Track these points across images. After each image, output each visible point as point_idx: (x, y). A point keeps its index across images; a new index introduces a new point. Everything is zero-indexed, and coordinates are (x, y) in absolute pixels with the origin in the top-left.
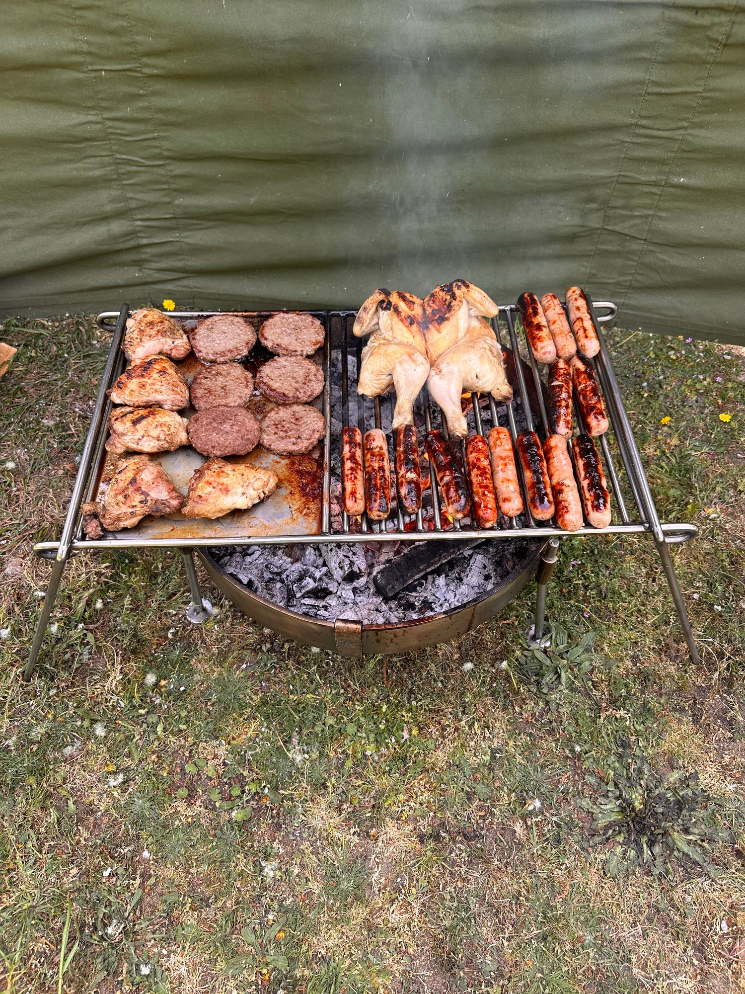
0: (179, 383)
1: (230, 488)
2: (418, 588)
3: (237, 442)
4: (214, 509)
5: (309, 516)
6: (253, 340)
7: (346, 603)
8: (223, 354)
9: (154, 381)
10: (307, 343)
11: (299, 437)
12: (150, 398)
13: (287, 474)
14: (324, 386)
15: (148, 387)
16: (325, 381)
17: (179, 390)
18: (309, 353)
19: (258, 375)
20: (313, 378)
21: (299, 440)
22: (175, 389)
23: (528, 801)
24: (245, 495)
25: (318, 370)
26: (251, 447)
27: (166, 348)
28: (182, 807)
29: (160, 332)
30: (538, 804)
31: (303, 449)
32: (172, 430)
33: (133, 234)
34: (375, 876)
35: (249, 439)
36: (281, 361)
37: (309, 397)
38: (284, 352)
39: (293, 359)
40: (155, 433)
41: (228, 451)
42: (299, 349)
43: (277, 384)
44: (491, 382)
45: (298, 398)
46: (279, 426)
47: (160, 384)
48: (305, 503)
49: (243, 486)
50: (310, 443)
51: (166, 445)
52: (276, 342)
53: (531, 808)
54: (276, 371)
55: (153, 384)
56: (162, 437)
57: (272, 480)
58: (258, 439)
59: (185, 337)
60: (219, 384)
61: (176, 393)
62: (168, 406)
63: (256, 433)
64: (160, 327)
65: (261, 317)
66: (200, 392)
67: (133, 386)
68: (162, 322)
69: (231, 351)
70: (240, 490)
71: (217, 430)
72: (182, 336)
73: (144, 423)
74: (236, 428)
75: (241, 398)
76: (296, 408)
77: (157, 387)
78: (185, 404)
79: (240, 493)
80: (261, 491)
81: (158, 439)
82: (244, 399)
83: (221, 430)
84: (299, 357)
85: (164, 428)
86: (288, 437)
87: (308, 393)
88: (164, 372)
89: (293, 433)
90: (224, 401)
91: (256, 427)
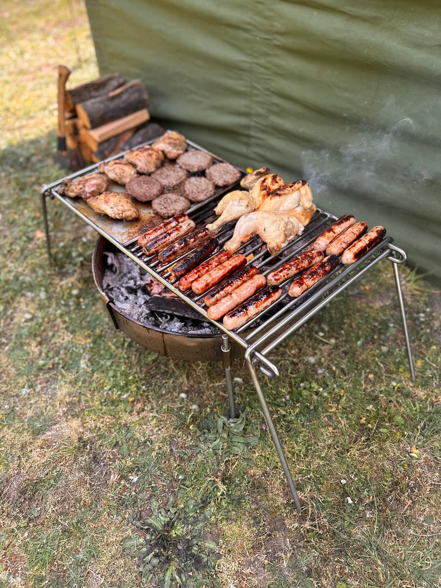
0: (153, 163)
1: (109, 202)
2: (164, 318)
3: (140, 193)
4: (96, 206)
6: (204, 168)
7: (136, 303)
8: (186, 165)
10: (223, 179)
11: (166, 208)
12: (135, 161)
13: (146, 219)
14: (206, 199)
15: (138, 157)
16: (209, 198)
18: (218, 184)
19: (187, 179)
20: (205, 193)
21: (164, 209)
22: (148, 164)
23: (133, 474)
25: (211, 191)
26: (144, 199)
27: (167, 150)
28: (34, 344)
29: (170, 144)
30: (135, 479)
32: (125, 174)
34: (49, 433)
36: (203, 179)
37: (193, 198)
38: (209, 177)
39: (208, 181)
40: (117, 171)
41: (134, 195)
42: (216, 180)
43: (188, 187)
44: (271, 238)
45: (188, 195)
46: (165, 200)
47: (144, 158)
49: (114, 205)
50: (167, 213)
51: (118, 179)
52: (211, 172)
53: (131, 477)
54: (195, 182)
55: (141, 157)
56: (118, 174)
57: (130, 212)
58: (151, 199)
59: (180, 152)
60: (169, 173)
61: (146, 165)
62: (138, 168)
63: (152, 195)
64: (172, 141)
65: (222, 162)
66: (159, 172)
67: (135, 154)
68: (175, 140)
69: (189, 166)
70: (112, 205)
71: (140, 185)
72: (178, 150)
73: (118, 165)
74: (147, 188)
75: (169, 183)
76: (182, 198)
77: (141, 158)
78: (145, 172)
79: (110, 206)
80: (120, 212)
81: (116, 174)
82: (171, 185)
83: (141, 185)
84: (211, 183)
85: (121, 171)
86: (163, 205)
87: (195, 196)
88: (150, 155)
89: (166, 205)
90: (162, 180)
91: (155, 193)
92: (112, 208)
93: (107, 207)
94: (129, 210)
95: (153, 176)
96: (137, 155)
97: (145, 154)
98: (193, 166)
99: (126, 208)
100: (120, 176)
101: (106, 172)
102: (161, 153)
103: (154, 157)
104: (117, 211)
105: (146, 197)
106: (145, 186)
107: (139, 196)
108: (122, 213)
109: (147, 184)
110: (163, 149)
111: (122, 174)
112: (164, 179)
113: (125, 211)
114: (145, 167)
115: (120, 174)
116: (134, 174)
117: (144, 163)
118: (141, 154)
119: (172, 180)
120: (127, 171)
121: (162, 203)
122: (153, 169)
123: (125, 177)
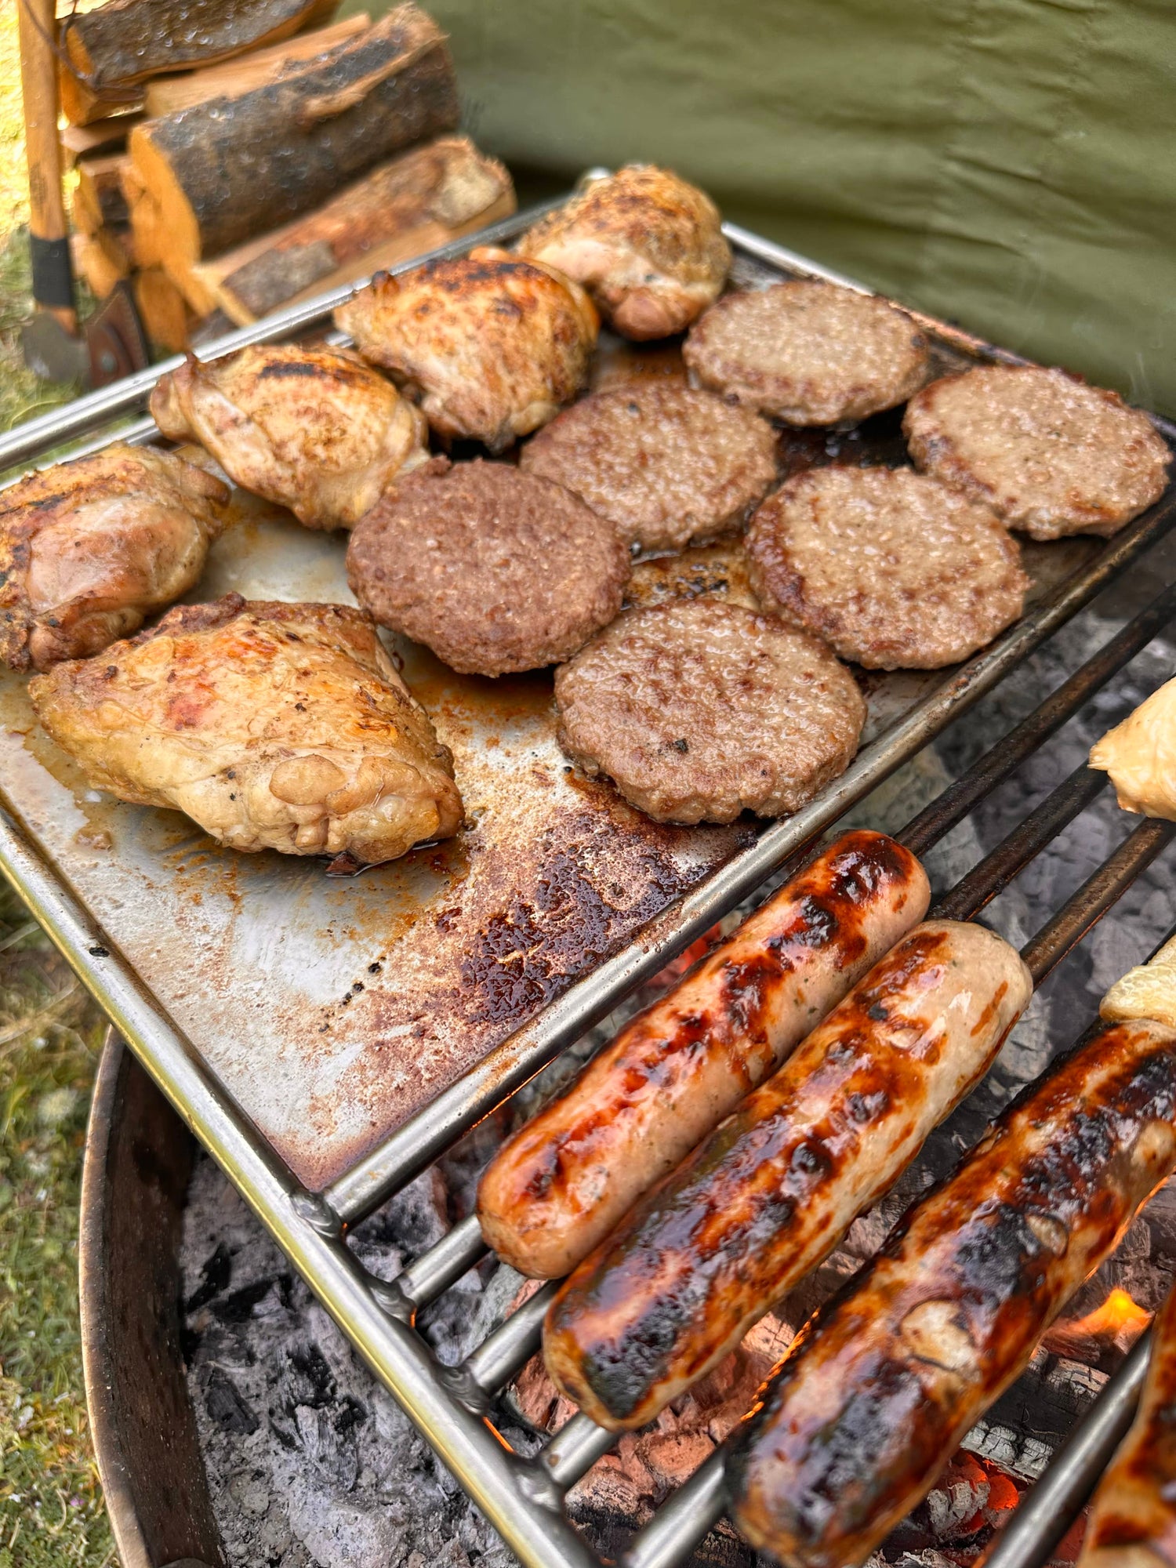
0: (533, 366)
1: (208, 717)
3: (466, 615)
4: (96, 751)
5: (384, 1066)
6: (889, 398)
8: (757, 379)
9: (461, 315)
10: (1057, 487)
11: (682, 748)
12: (409, 354)
13: (522, 841)
14: (978, 653)
15: (433, 319)
16: (1000, 636)
17: (507, 380)
18: (1033, 525)
19: (789, 486)
20: (963, 597)
21: (671, 757)
22: (501, 371)
24: (231, 787)
25: (1006, 585)
26: (494, 662)
27: (615, 280)
29: (636, 235)
31: (656, 796)
32: (339, 452)
33: (923, 190)
35: (509, 628)
36: (908, 486)
37: (880, 646)
38: (948, 471)
39: (953, 504)
40: (283, 426)
41: (420, 623)
42: (1007, 488)
43: (815, 544)
45: (834, 624)
46: (664, 664)
47: (471, 329)
48: (436, 1000)
49: (250, 745)
50: (697, 796)
51: (287, 489)
52: (952, 430)
54: (856, 507)
55: (453, 320)
56: (293, 451)
57: (388, 808)
58: (551, 657)
59: (703, 290)
60: (648, 439)
61: (494, 384)
62: (433, 404)
63: (556, 630)
64: (648, 218)
65: (985, 360)
66: (574, 429)
67: (406, 301)
68: (670, 213)
69: (785, 383)
70: (230, 752)
71: (454, 540)
72: (690, 278)
73: (290, 384)
74: (518, 571)
75: (664, 514)
76: (790, 649)
77: (453, 332)
78: (484, 428)
79: (218, 761)
80: (301, 814)
81: (278, 450)
82: (672, 526)
83: (471, 543)
84: (980, 511)
85: (316, 430)
86: (652, 718)
87: (888, 633)
88: (517, 308)
89: (678, 718)
90: (605, 491)
91: (580, 608)
92: (228, 774)
93: (188, 765)
94: (385, 792)
95: (537, 458)
96: (423, 309)
97: (482, 300)
98: (810, 385)
99: (356, 775)
100: (302, 466)
101: (207, 432)
102: (578, 294)
103: (542, 322)
104: (275, 804)
105: (511, 646)
106: (501, 549)
107: (454, 638)
108: (323, 821)
109: (511, 531)
110: (588, 272)
111: (320, 451)
112: (620, 485)
113: (348, 807)
114: (486, 397)
115: (311, 456)
116: (410, 449)
117: (478, 369)
118: (451, 304)
119: (686, 490)
120: (354, 430)
121: (644, 695)
122: (537, 410)
123: (345, 474)
